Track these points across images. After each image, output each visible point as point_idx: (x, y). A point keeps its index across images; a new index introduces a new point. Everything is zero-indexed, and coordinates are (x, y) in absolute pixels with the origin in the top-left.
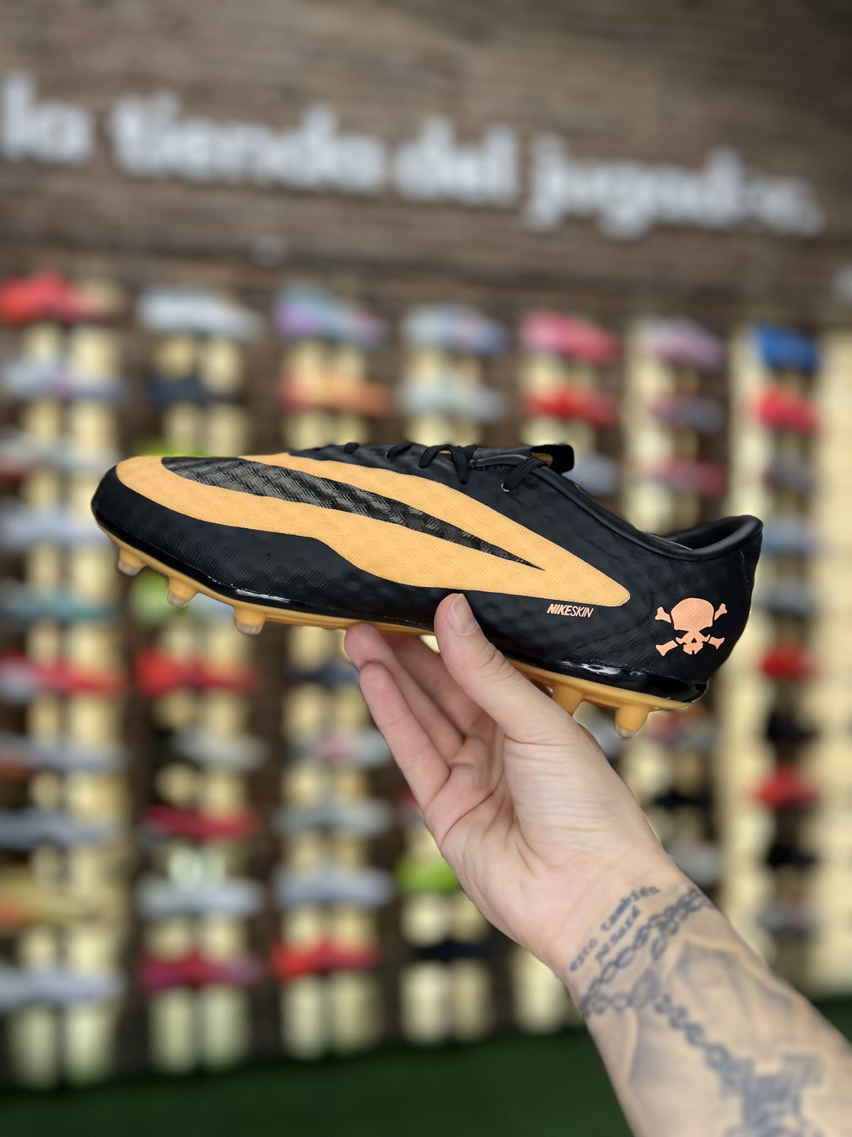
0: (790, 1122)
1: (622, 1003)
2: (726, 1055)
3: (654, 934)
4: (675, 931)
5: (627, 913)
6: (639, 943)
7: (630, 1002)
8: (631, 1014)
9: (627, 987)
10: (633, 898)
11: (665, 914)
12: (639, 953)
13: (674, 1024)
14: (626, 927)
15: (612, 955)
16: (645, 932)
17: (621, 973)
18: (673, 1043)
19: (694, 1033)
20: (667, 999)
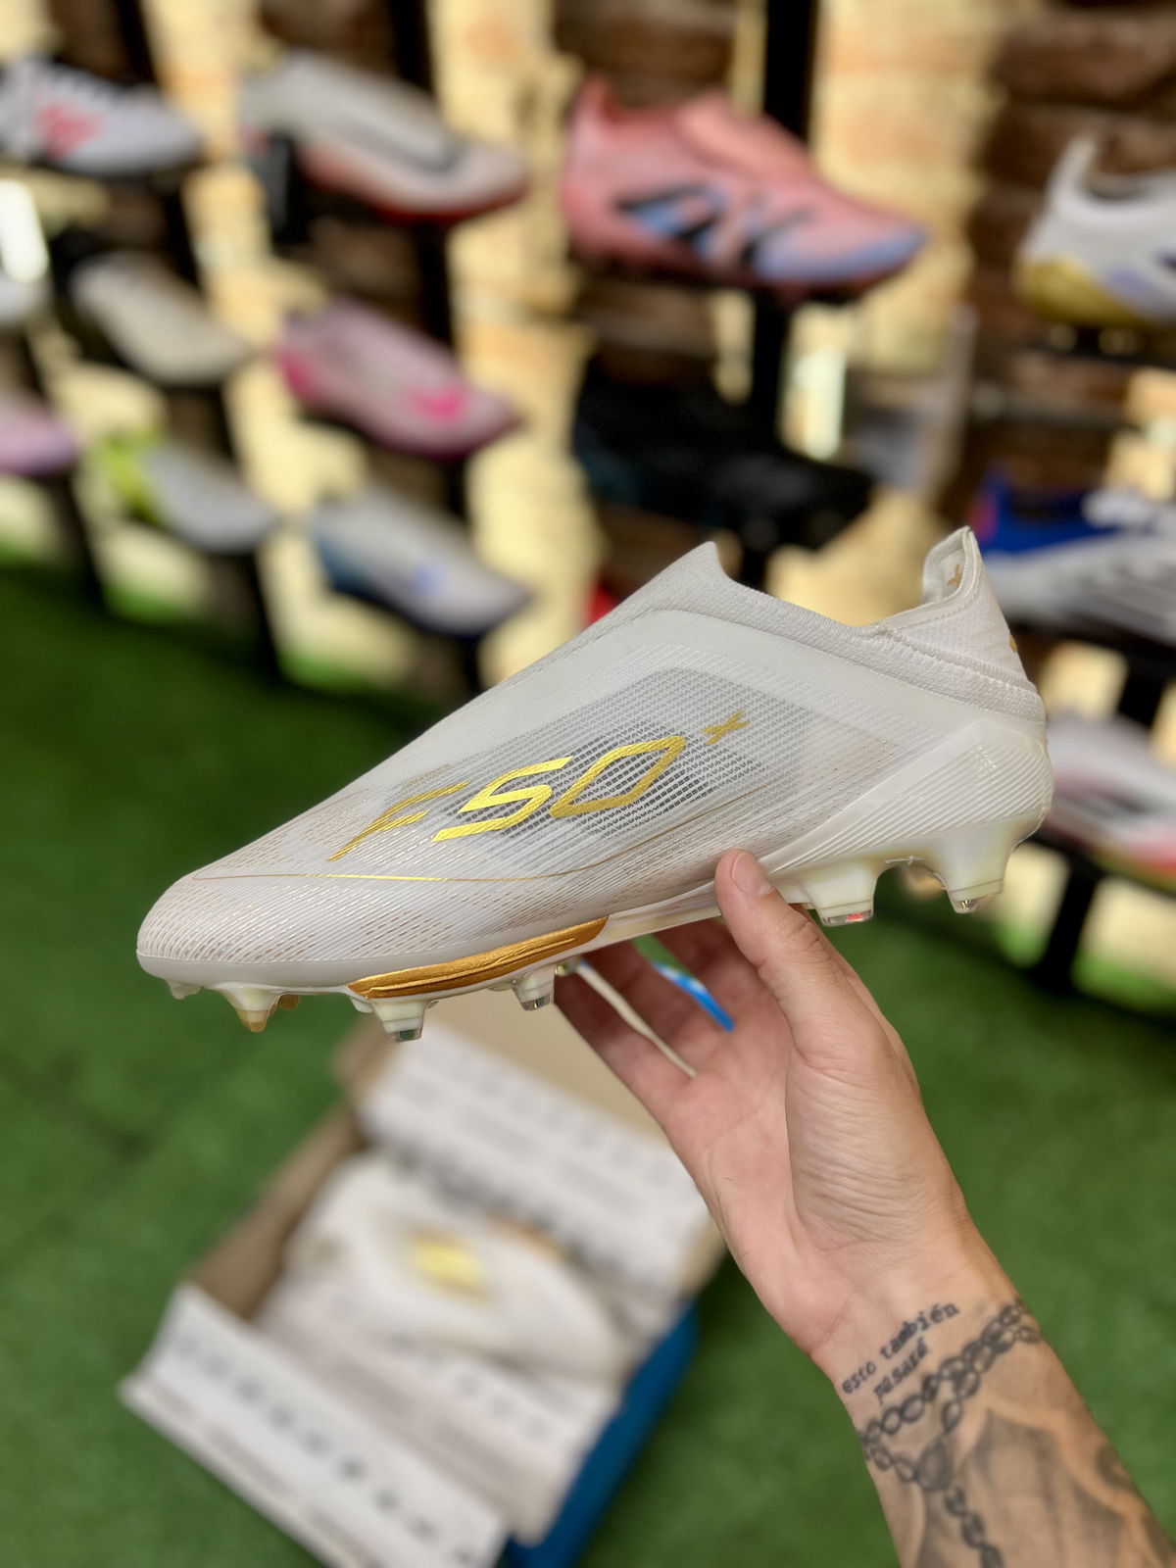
1: (909, 1473)
3: (946, 1390)
4: (973, 1391)
5: (911, 1345)
6: (927, 1395)
7: (916, 1477)
8: (916, 1493)
9: (914, 1453)
10: (920, 1325)
11: (962, 1358)
12: (928, 1408)
13: (968, 1537)
14: (911, 1365)
15: (895, 1397)
16: (933, 1383)
17: (906, 1429)
19: (990, 1560)
20: (961, 1496)
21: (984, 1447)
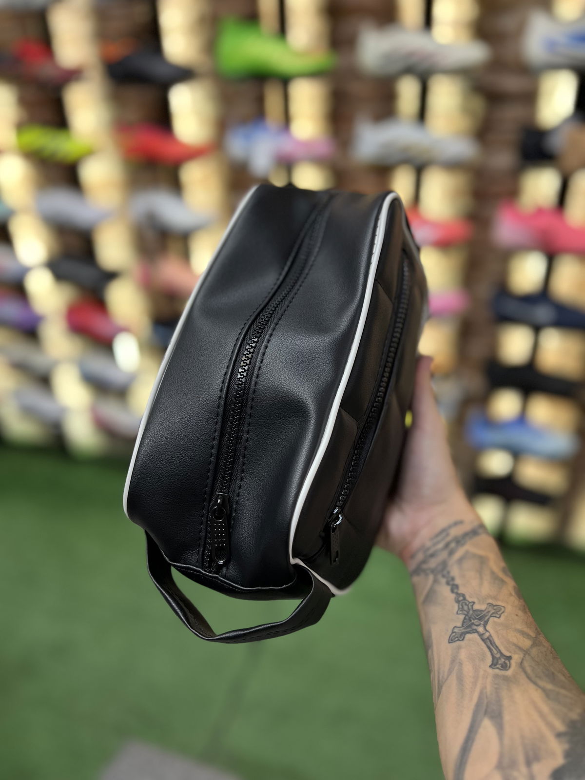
0: (481, 629)
1: (429, 572)
2: (465, 599)
3: (453, 545)
4: (463, 545)
5: (444, 534)
6: (445, 548)
7: (433, 572)
8: (431, 578)
9: (434, 566)
12: (443, 552)
13: (448, 583)
14: (441, 540)
15: (431, 551)
16: (449, 544)
18: (444, 591)
19: (454, 588)
20: (449, 573)
21: (460, 561)
